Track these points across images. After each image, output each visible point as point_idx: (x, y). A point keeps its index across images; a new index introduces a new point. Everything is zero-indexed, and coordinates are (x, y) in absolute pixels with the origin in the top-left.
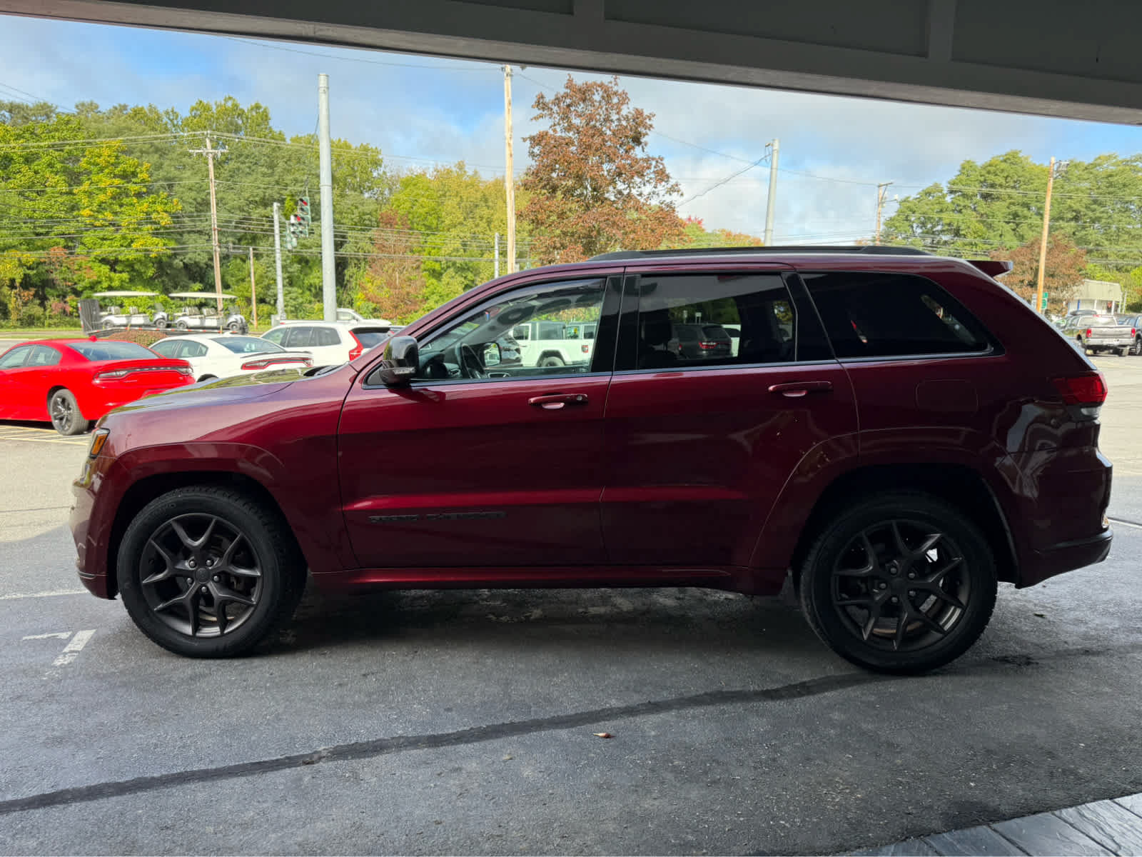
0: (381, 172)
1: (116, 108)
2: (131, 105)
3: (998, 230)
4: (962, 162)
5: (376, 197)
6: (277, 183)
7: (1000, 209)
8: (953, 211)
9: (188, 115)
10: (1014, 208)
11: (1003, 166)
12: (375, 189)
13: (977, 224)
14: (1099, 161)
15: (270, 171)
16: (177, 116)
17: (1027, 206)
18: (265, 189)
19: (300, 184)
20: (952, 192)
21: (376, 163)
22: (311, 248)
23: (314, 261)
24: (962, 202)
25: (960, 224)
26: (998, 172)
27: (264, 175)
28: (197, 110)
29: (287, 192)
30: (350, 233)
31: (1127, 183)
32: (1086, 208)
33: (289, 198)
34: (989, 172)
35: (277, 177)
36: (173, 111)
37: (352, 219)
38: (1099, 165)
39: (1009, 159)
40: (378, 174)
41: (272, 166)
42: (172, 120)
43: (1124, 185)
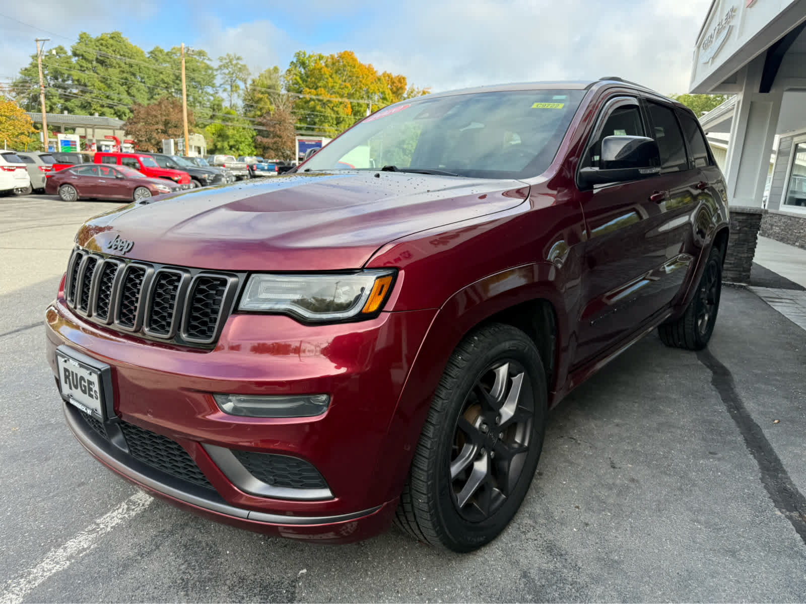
3: (116, 90)
4: (80, 33)
7: (114, 74)
8: (78, 70)
10: (125, 75)
11: (111, 41)
13: (99, 83)
14: (174, 51)
17: (134, 75)
20: (75, 54)
24: (84, 64)
25: (86, 81)
26: (109, 45)
31: (196, 69)
32: (173, 82)
34: (102, 44)
38: (175, 53)
39: (115, 37)
43: (194, 70)
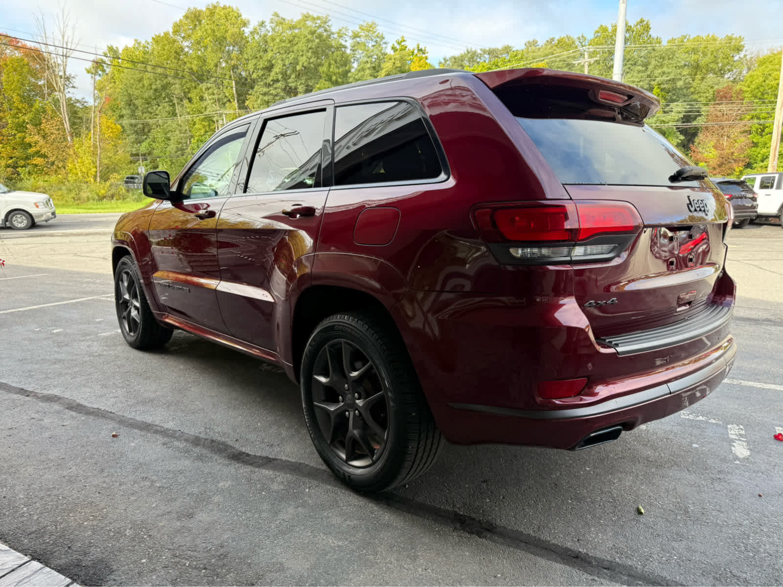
0: (742, 56)
1: (548, 41)
2: (557, 38)
5: (734, 77)
6: (649, 76)
9: (593, 36)
12: (735, 71)
15: (644, 68)
16: (585, 39)
18: (638, 82)
19: (666, 75)
21: (738, 49)
22: (668, 123)
23: (670, 133)
27: (639, 72)
28: (598, 32)
29: (656, 83)
30: (704, 108)
33: (657, 87)
35: (649, 73)
36: (582, 36)
37: (707, 97)
40: (740, 57)
41: (646, 65)
42: (581, 43)
